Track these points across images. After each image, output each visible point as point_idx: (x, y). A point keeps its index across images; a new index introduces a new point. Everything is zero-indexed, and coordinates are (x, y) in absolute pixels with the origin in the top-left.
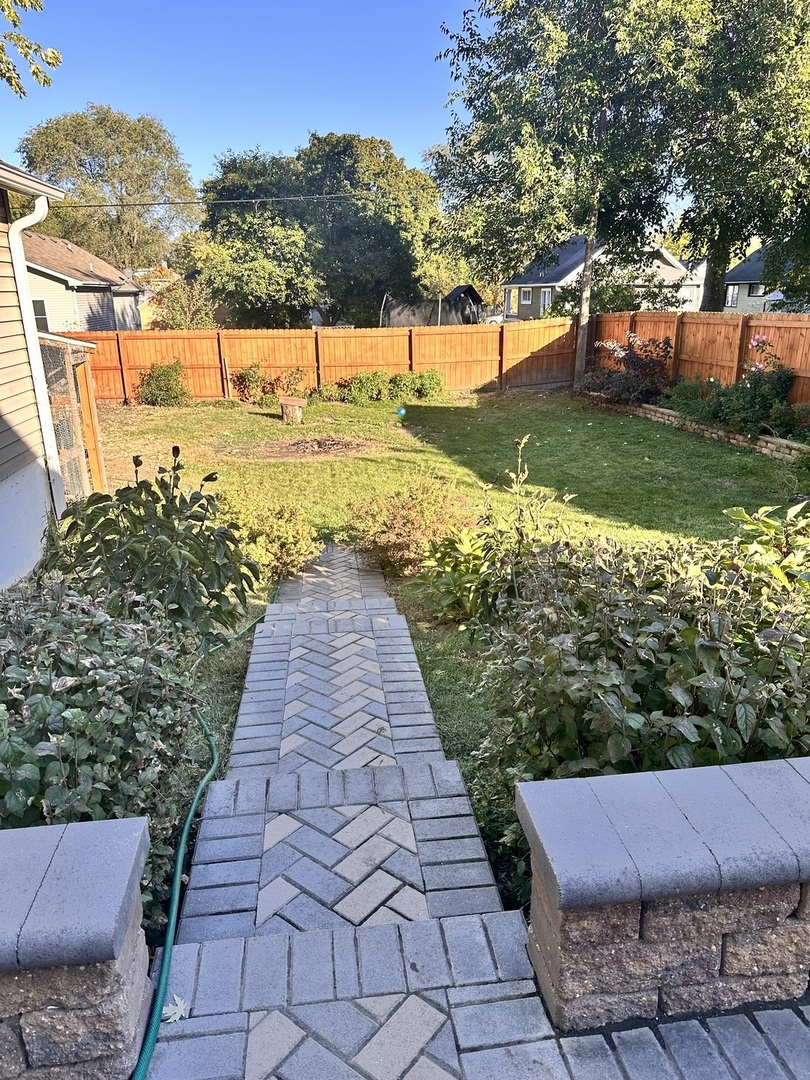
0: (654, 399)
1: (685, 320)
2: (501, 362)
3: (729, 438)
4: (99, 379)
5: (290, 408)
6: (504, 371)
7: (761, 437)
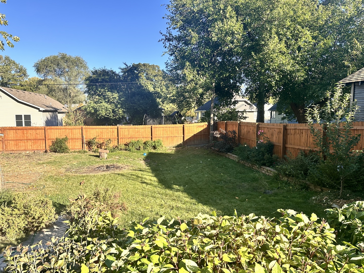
0: (231, 151)
1: (241, 124)
2: (184, 137)
3: (252, 166)
4: (37, 143)
5: (102, 153)
6: (185, 140)
7: (262, 167)
